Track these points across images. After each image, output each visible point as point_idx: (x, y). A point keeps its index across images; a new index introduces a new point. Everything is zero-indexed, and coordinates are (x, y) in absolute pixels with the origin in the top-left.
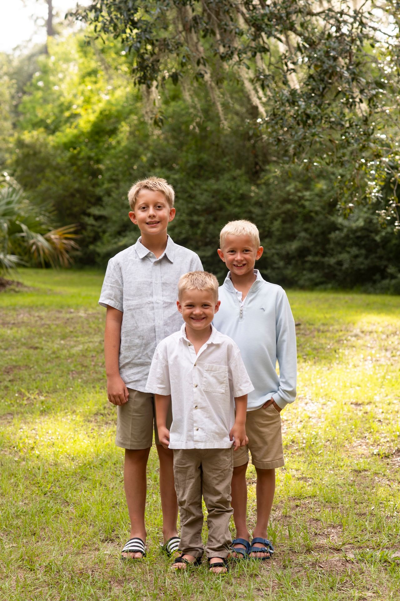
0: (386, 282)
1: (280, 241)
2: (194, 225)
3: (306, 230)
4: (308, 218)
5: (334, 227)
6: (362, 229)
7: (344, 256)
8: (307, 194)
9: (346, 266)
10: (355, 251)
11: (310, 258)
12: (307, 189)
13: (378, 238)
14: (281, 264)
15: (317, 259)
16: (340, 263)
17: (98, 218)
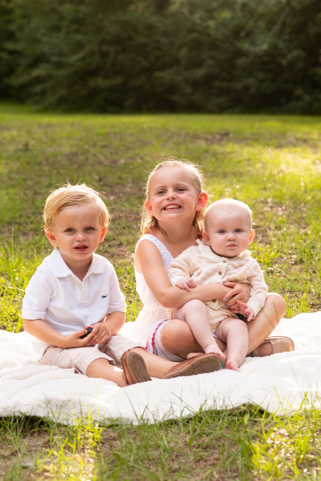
0: (293, 104)
1: (188, 68)
2: (104, 55)
3: (212, 58)
4: (213, 46)
5: (240, 54)
6: (267, 53)
7: (250, 81)
8: (211, 23)
9: (253, 90)
10: (261, 75)
11: (217, 83)
12: (212, 18)
13: (284, 62)
14: (189, 90)
15: (224, 84)
16: (246, 88)
17: (12, 53)
